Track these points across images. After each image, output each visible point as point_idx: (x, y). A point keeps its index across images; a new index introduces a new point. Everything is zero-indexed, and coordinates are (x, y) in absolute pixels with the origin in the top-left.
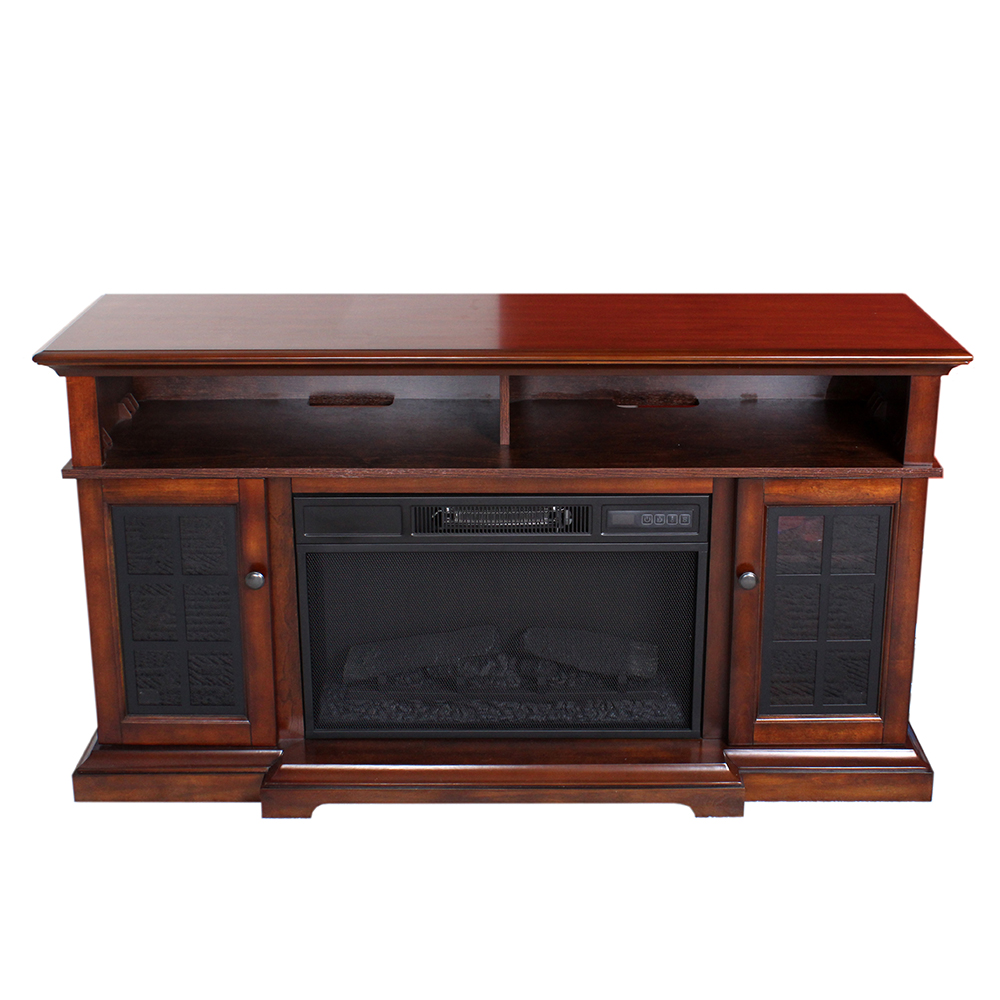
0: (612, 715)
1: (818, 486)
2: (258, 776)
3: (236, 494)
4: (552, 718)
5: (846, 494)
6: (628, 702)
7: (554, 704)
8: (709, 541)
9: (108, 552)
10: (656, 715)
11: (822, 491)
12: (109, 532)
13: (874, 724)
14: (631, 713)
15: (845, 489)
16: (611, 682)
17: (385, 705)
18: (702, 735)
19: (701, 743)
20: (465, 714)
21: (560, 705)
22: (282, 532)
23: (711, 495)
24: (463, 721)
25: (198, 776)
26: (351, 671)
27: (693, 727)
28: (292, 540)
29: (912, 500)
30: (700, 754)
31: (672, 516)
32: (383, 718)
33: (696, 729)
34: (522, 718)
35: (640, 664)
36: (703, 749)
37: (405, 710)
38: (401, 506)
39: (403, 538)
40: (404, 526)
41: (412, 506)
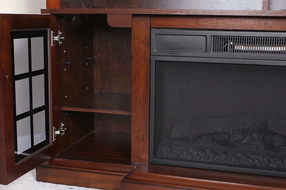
2: (122, 177)
28: (149, 53)
38: (206, 36)
39: (206, 55)
40: (207, 48)
41: (212, 36)
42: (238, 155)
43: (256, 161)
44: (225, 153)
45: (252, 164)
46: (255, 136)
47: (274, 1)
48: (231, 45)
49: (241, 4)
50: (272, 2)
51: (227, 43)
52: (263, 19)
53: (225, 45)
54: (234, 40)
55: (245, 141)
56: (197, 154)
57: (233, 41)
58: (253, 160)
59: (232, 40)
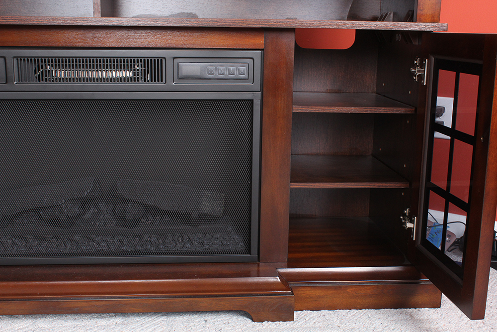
0: (188, 245)
4: (139, 248)
6: (200, 235)
10: (223, 245)
16: (186, 219)
18: (259, 260)
19: (259, 265)
20: (69, 246)
21: (146, 237)
24: (67, 251)
27: (252, 253)
30: (258, 271)
31: (231, 68)
33: (254, 254)
34: (114, 248)
35: (210, 205)
36: (261, 268)
38: (5, 58)
39: (7, 87)
40: (8, 76)
41: (14, 57)
42: (77, 238)
43: (103, 244)
44: (57, 238)
45: (97, 249)
46: (102, 206)
47: (125, 2)
48: (49, 71)
49: (77, 6)
50: (122, 3)
51: (42, 68)
52: (90, 30)
53: (39, 70)
54: (52, 62)
55: (88, 216)
56: (14, 243)
57: (51, 64)
58: (98, 244)
59: (49, 62)
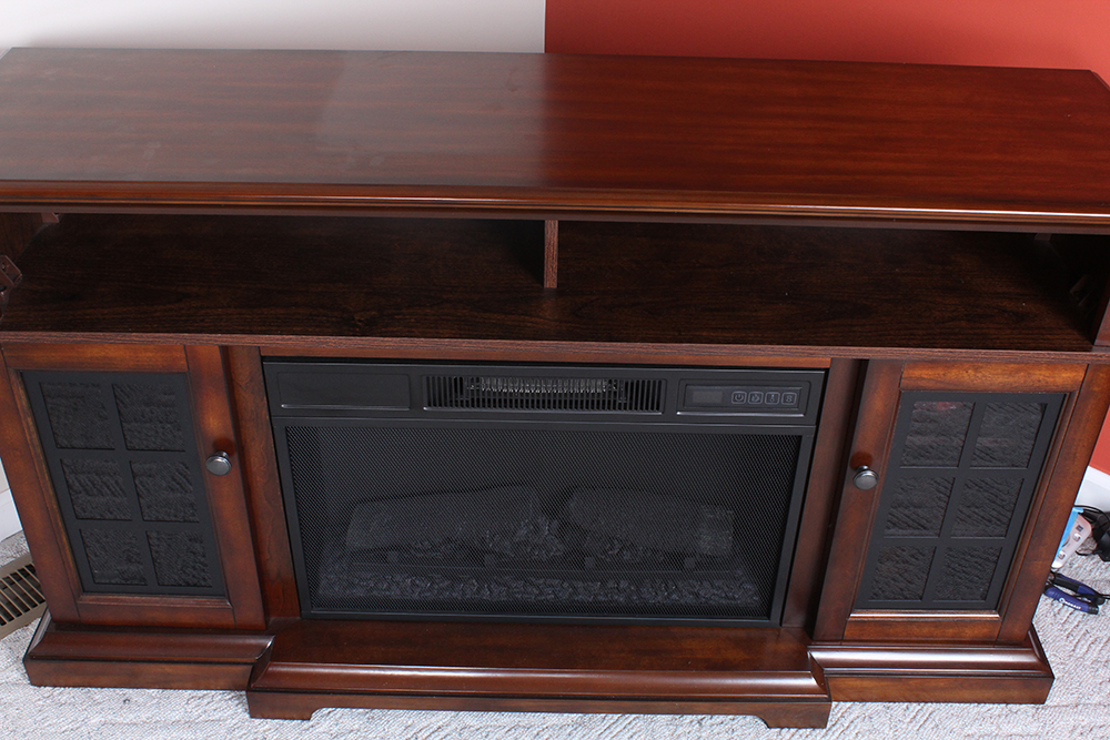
0: (674, 596)
1: (976, 370)
2: (245, 667)
3: (184, 362)
4: (601, 599)
5: (1011, 380)
6: (694, 583)
7: (604, 583)
8: (818, 423)
9: (25, 425)
10: (727, 597)
11: (979, 375)
12: (22, 402)
13: (991, 621)
14: (697, 595)
15: (1010, 374)
17: (398, 578)
18: (781, 624)
20: (496, 592)
22: (252, 402)
23: (827, 370)
25: (173, 666)
26: (355, 538)
27: (772, 617)
28: (265, 412)
29: (1096, 389)
31: (773, 394)
32: (395, 593)
33: (776, 618)
34: (564, 596)
37: (423, 585)
38: (408, 375)
40: (413, 399)
41: (423, 376)
